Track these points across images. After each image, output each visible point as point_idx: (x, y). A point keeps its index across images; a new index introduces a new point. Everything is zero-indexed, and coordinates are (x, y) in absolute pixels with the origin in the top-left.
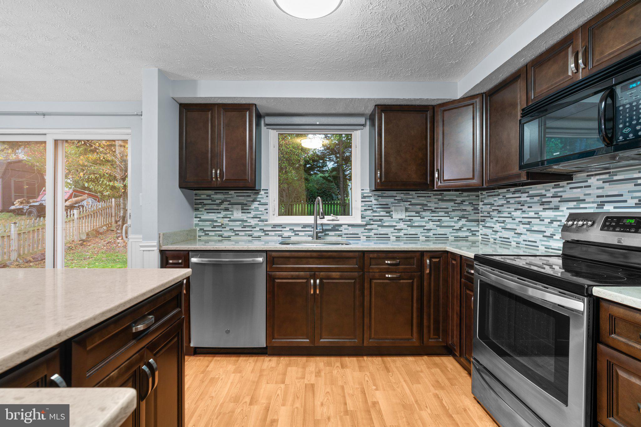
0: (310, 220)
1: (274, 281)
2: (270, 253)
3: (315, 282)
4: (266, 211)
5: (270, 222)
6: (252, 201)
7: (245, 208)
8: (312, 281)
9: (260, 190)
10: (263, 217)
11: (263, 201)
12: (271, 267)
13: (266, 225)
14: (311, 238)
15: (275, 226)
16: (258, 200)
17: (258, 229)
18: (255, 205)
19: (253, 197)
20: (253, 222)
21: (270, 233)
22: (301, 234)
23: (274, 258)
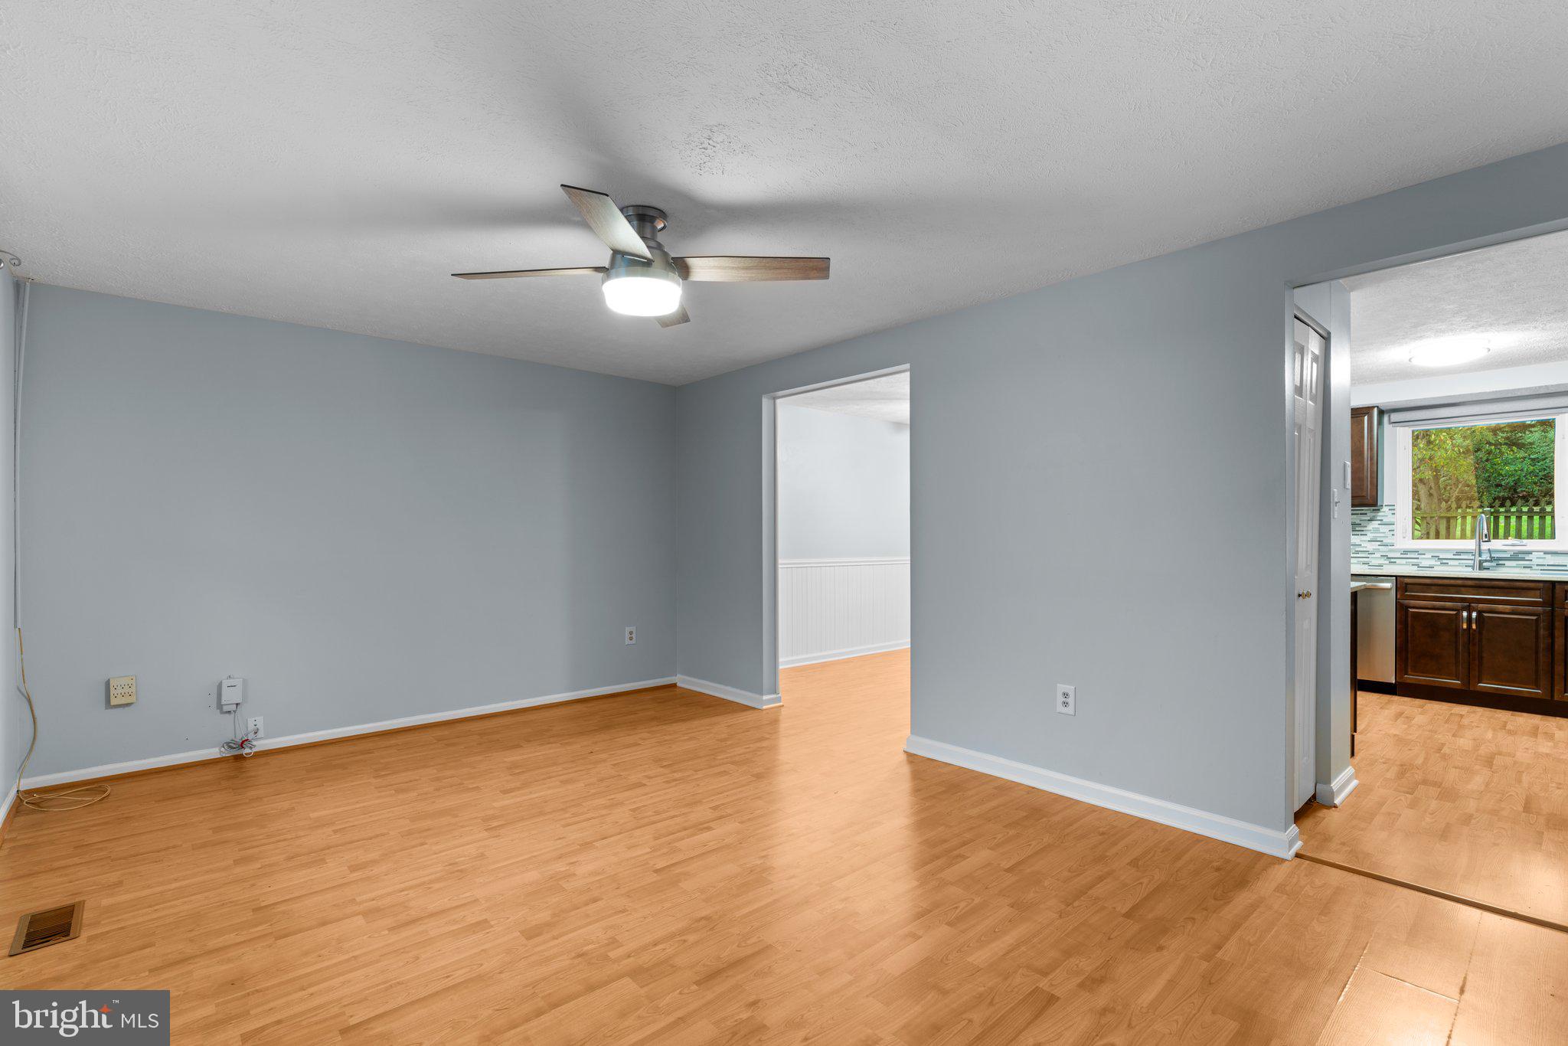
0: (1470, 544)
1: (1407, 612)
2: (1401, 579)
3: (1469, 616)
4: (1392, 533)
5: (1398, 546)
6: (1369, 520)
7: (1357, 529)
8: (1465, 614)
9: (1382, 506)
10: (1386, 541)
11: (1385, 520)
12: (1402, 595)
13: (1390, 551)
14: (1470, 569)
15: (1406, 552)
16: (1378, 518)
17: (1378, 555)
18: (1375, 524)
19: (1370, 515)
20: (1370, 547)
21: (1398, 561)
22: (1451, 562)
23: (1407, 584)
